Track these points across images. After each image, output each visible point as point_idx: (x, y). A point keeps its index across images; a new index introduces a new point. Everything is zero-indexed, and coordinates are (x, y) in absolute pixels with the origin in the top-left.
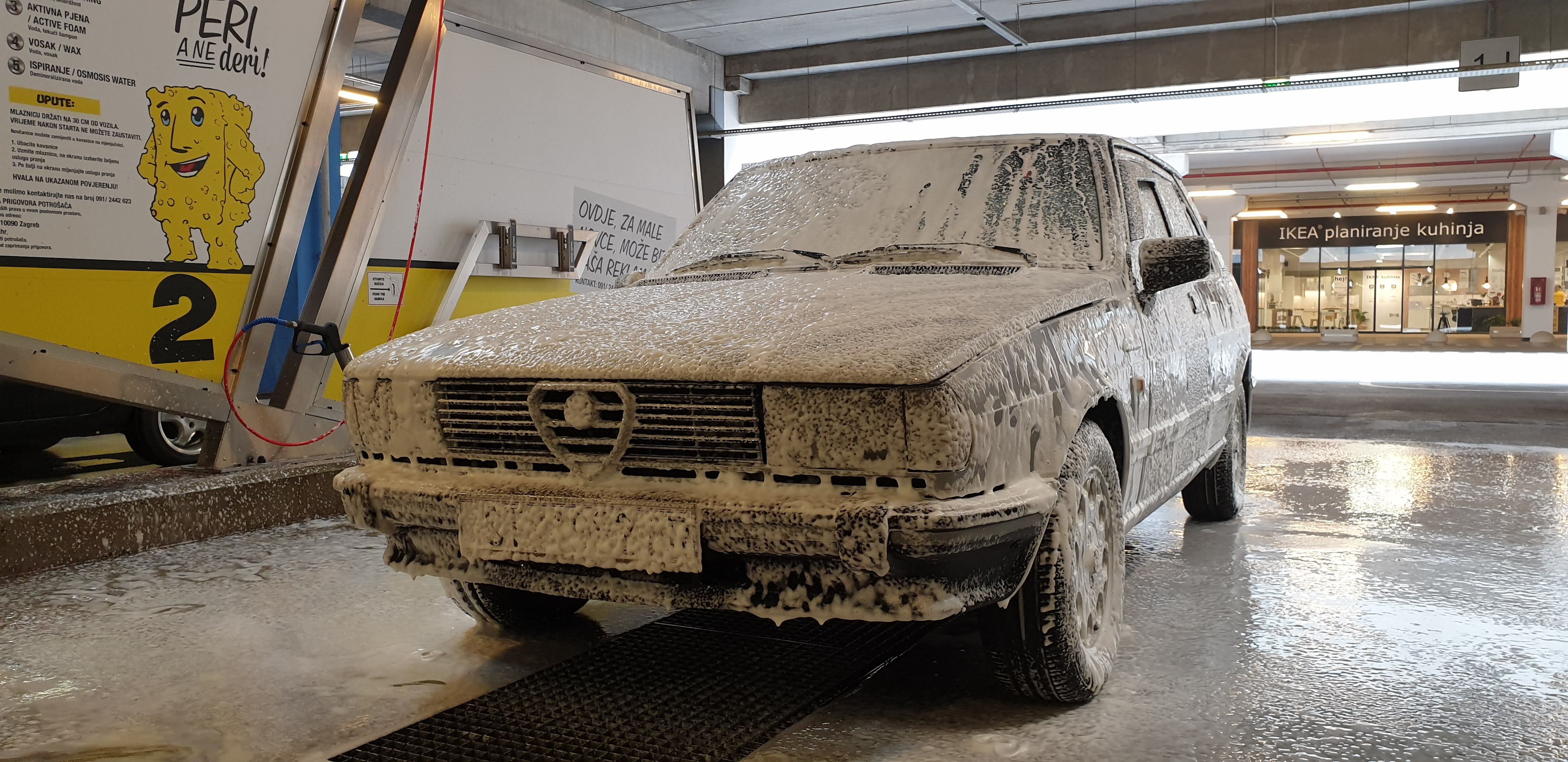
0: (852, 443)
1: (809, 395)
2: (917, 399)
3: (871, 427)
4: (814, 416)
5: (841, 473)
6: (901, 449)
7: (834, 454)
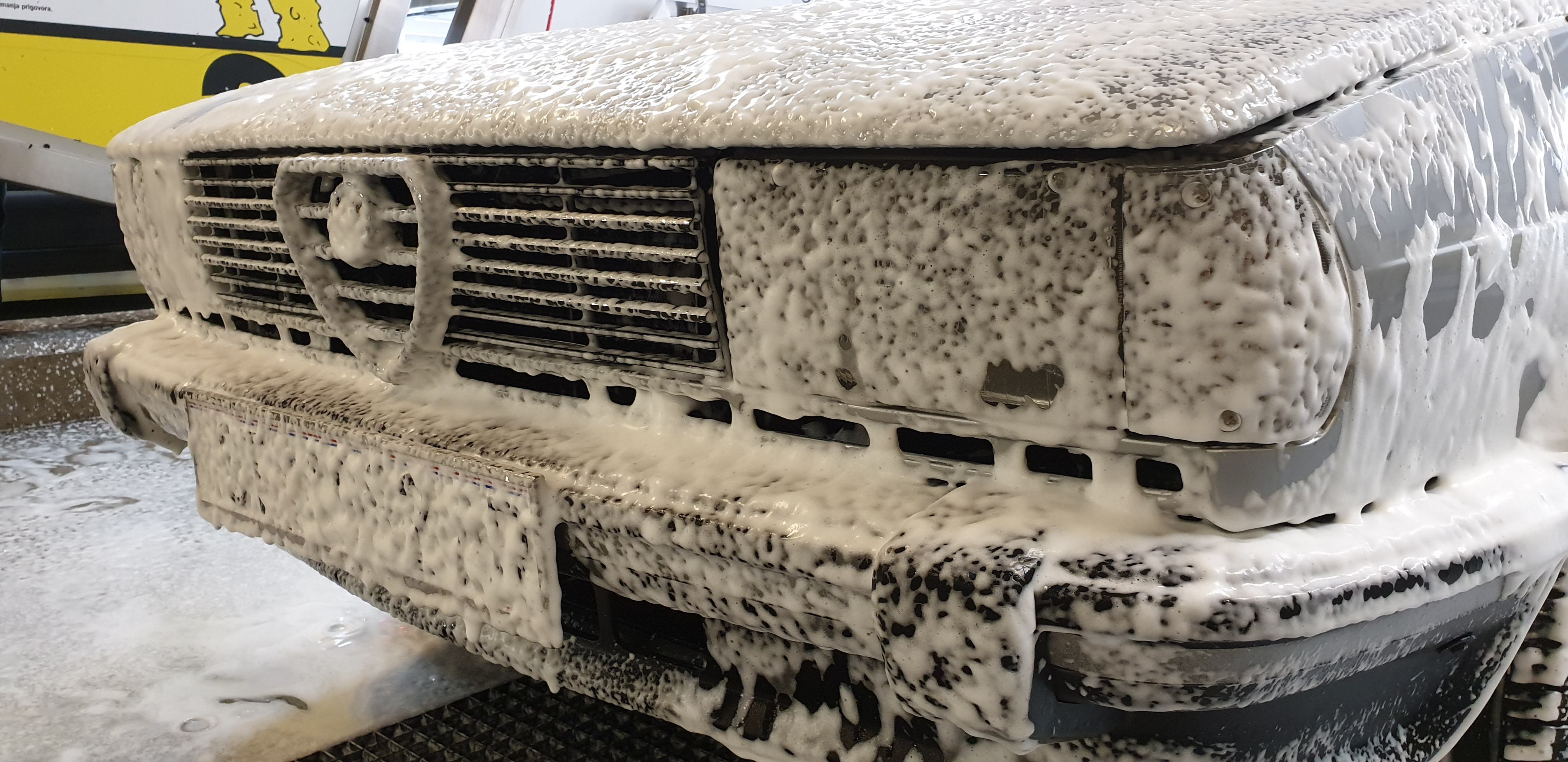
0: (949, 338)
1: (832, 186)
2: (1166, 198)
3: (1007, 289)
4: (842, 251)
5: (922, 425)
6: (1103, 365)
7: (898, 367)
